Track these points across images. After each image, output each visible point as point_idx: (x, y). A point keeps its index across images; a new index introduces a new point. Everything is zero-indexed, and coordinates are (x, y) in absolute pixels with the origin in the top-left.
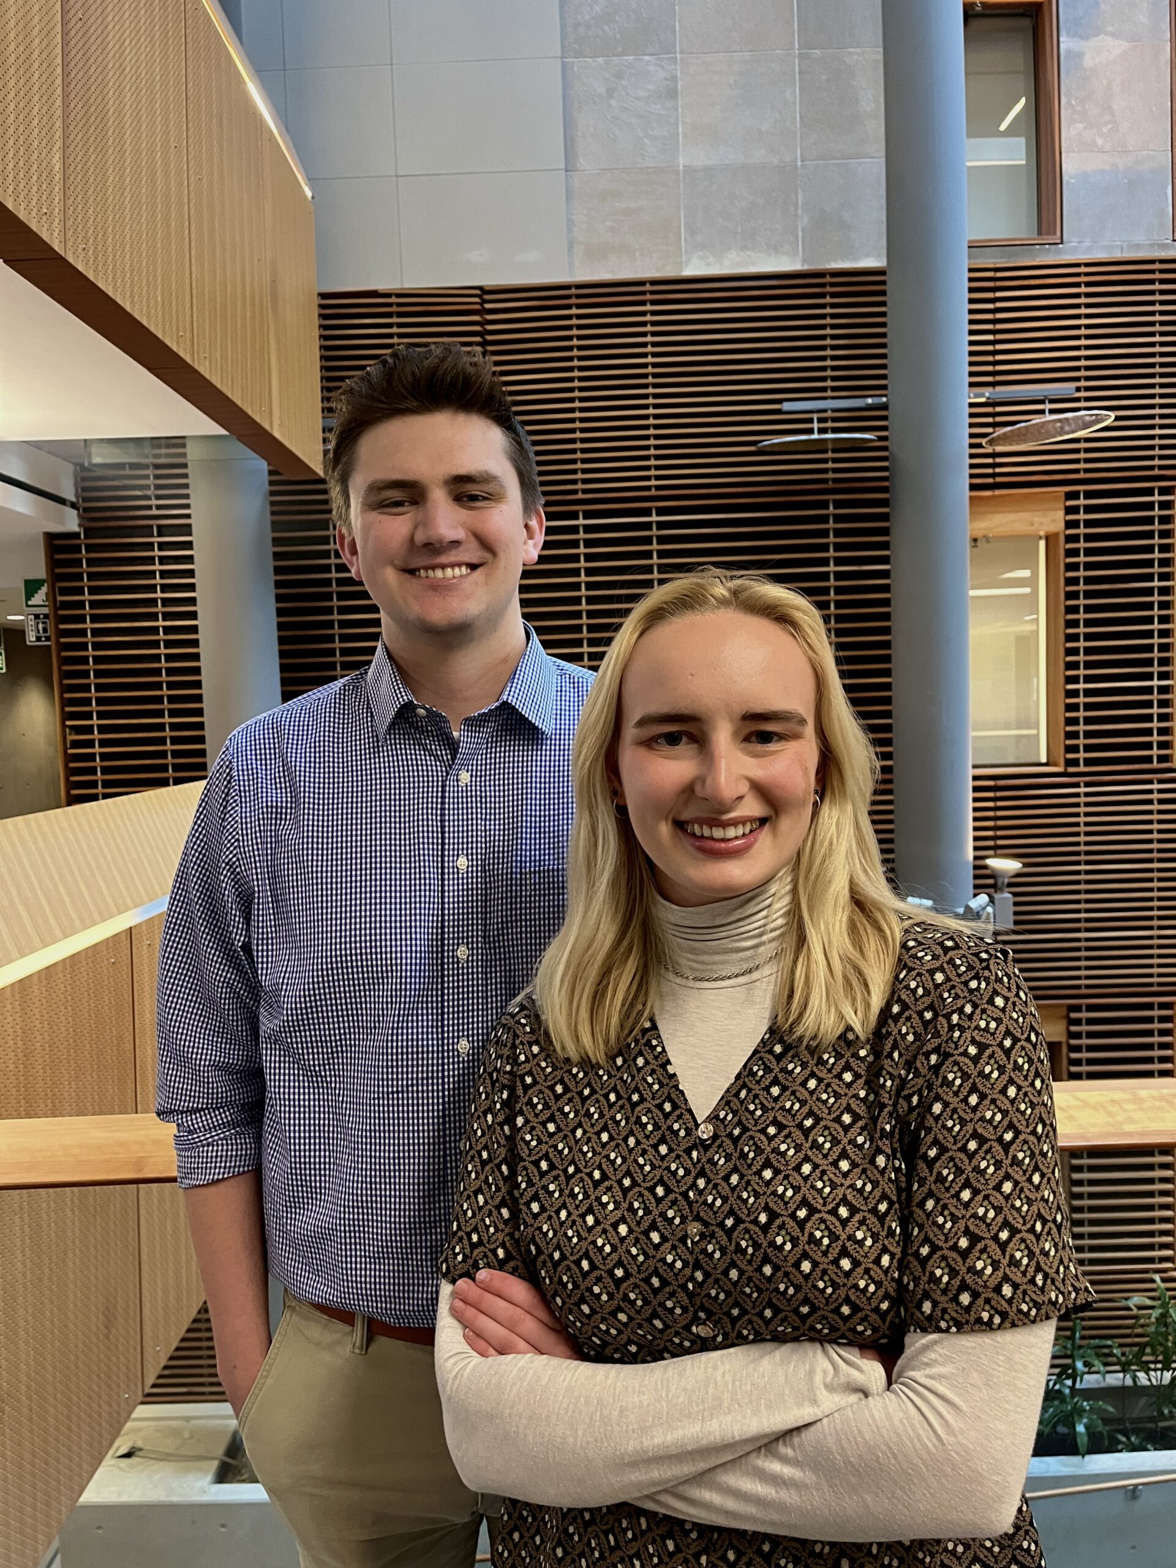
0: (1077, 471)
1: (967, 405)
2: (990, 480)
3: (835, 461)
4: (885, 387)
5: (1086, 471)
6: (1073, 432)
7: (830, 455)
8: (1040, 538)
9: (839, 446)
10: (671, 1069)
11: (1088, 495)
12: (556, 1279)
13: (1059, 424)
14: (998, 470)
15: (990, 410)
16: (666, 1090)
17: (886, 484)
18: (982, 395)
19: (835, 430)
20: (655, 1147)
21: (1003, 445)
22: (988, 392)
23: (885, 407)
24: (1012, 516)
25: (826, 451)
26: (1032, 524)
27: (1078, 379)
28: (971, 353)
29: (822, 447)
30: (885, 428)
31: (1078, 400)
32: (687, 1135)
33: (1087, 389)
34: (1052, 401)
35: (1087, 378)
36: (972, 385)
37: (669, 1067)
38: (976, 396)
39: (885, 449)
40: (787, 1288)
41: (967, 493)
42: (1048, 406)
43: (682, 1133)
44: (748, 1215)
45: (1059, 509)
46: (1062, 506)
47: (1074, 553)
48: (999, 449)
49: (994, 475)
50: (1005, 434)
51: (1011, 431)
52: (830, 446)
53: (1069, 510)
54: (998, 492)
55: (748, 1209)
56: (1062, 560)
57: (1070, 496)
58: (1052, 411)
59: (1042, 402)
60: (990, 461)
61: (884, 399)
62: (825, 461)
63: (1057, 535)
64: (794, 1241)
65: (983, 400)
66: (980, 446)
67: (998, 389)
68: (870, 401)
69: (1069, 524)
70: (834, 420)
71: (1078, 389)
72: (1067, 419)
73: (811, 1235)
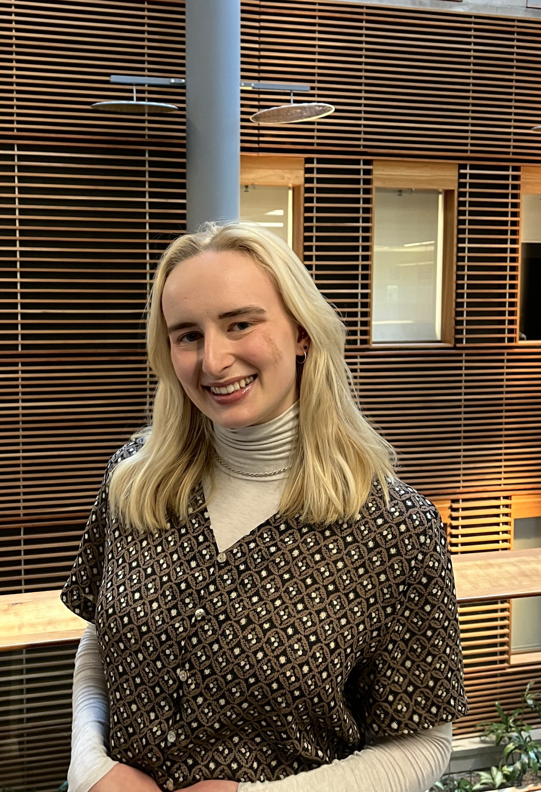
0: (312, 144)
1: (239, 91)
2: (256, 145)
3: (150, 122)
4: (183, 72)
5: (318, 144)
6: (310, 117)
7: (146, 117)
8: (289, 188)
9: (152, 112)
10: (206, 515)
11: (320, 161)
12: (107, 625)
13: (299, 111)
14: (261, 139)
15: (256, 96)
16: (202, 528)
17: (184, 142)
18: (249, 85)
19: (150, 100)
20: (189, 562)
21: (264, 121)
22: (253, 83)
23: (183, 86)
24: (270, 172)
25: (143, 114)
26: (284, 178)
27: (313, 81)
28: (243, 56)
29: (141, 111)
30: (183, 102)
31: (313, 95)
32: (210, 559)
33: (320, 89)
34: (295, 95)
35: (319, 82)
36: (243, 77)
37: (205, 514)
38: (246, 85)
39: (183, 116)
40: (245, 665)
41: (239, 153)
42: (292, 98)
43: (207, 557)
44: (235, 617)
45: (301, 169)
46: (303, 168)
47: (310, 200)
48: (262, 124)
49: (259, 142)
50: (264, 113)
51: (268, 112)
52: (146, 111)
53: (308, 171)
54: (261, 154)
55: (236, 614)
56: (303, 205)
57: (309, 161)
58: (295, 101)
59: (289, 94)
60: (256, 132)
61: (183, 81)
62: (143, 121)
63: (299, 187)
64: (259, 640)
65: (250, 88)
66: (248, 120)
67: (262, 82)
68: (173, 81)
69: (308, 180)
70: (150, 92)
71: (313, 88)
72: (304, 108)
73: (269, 639)
